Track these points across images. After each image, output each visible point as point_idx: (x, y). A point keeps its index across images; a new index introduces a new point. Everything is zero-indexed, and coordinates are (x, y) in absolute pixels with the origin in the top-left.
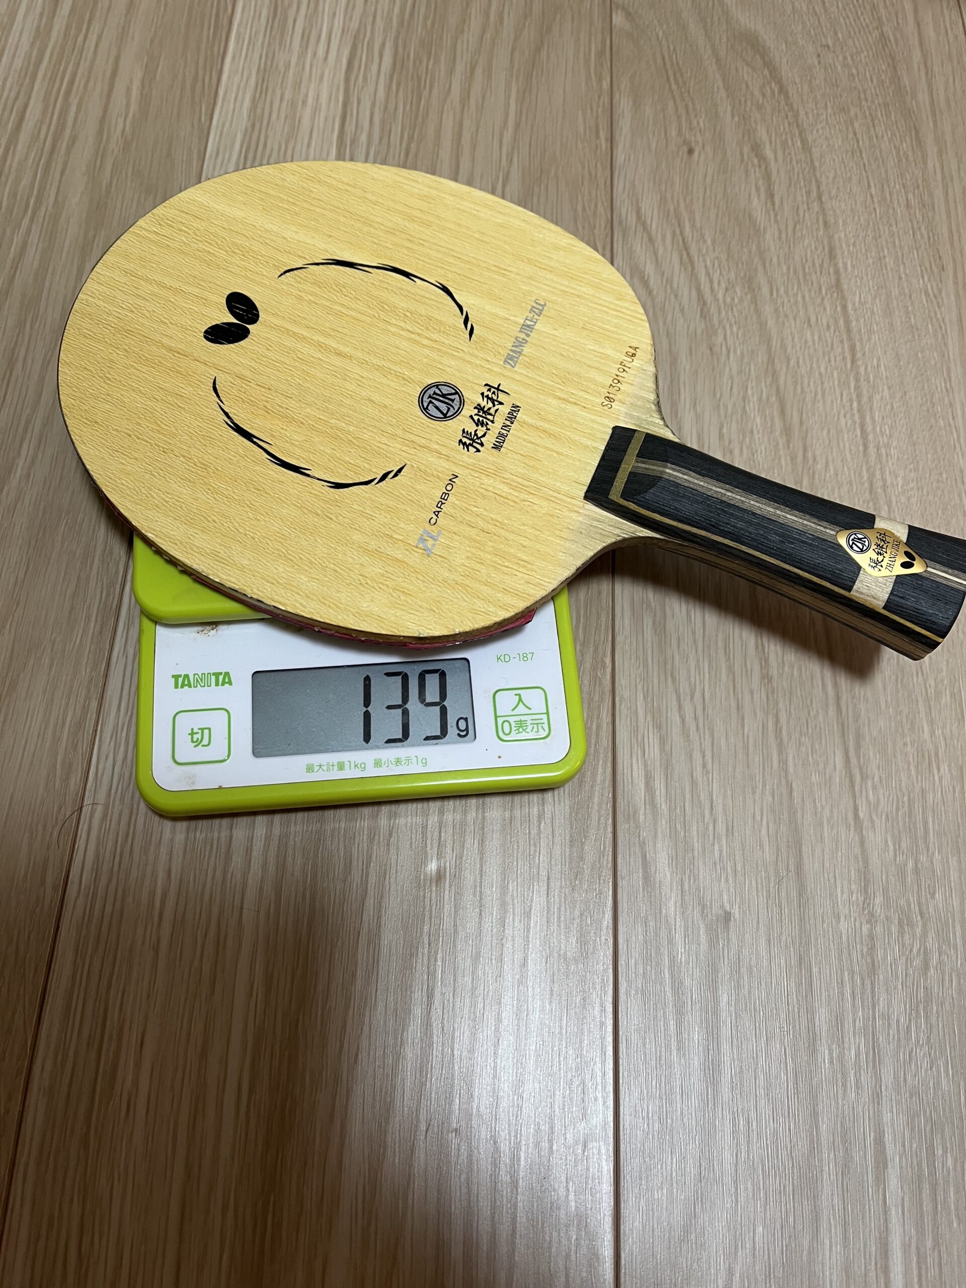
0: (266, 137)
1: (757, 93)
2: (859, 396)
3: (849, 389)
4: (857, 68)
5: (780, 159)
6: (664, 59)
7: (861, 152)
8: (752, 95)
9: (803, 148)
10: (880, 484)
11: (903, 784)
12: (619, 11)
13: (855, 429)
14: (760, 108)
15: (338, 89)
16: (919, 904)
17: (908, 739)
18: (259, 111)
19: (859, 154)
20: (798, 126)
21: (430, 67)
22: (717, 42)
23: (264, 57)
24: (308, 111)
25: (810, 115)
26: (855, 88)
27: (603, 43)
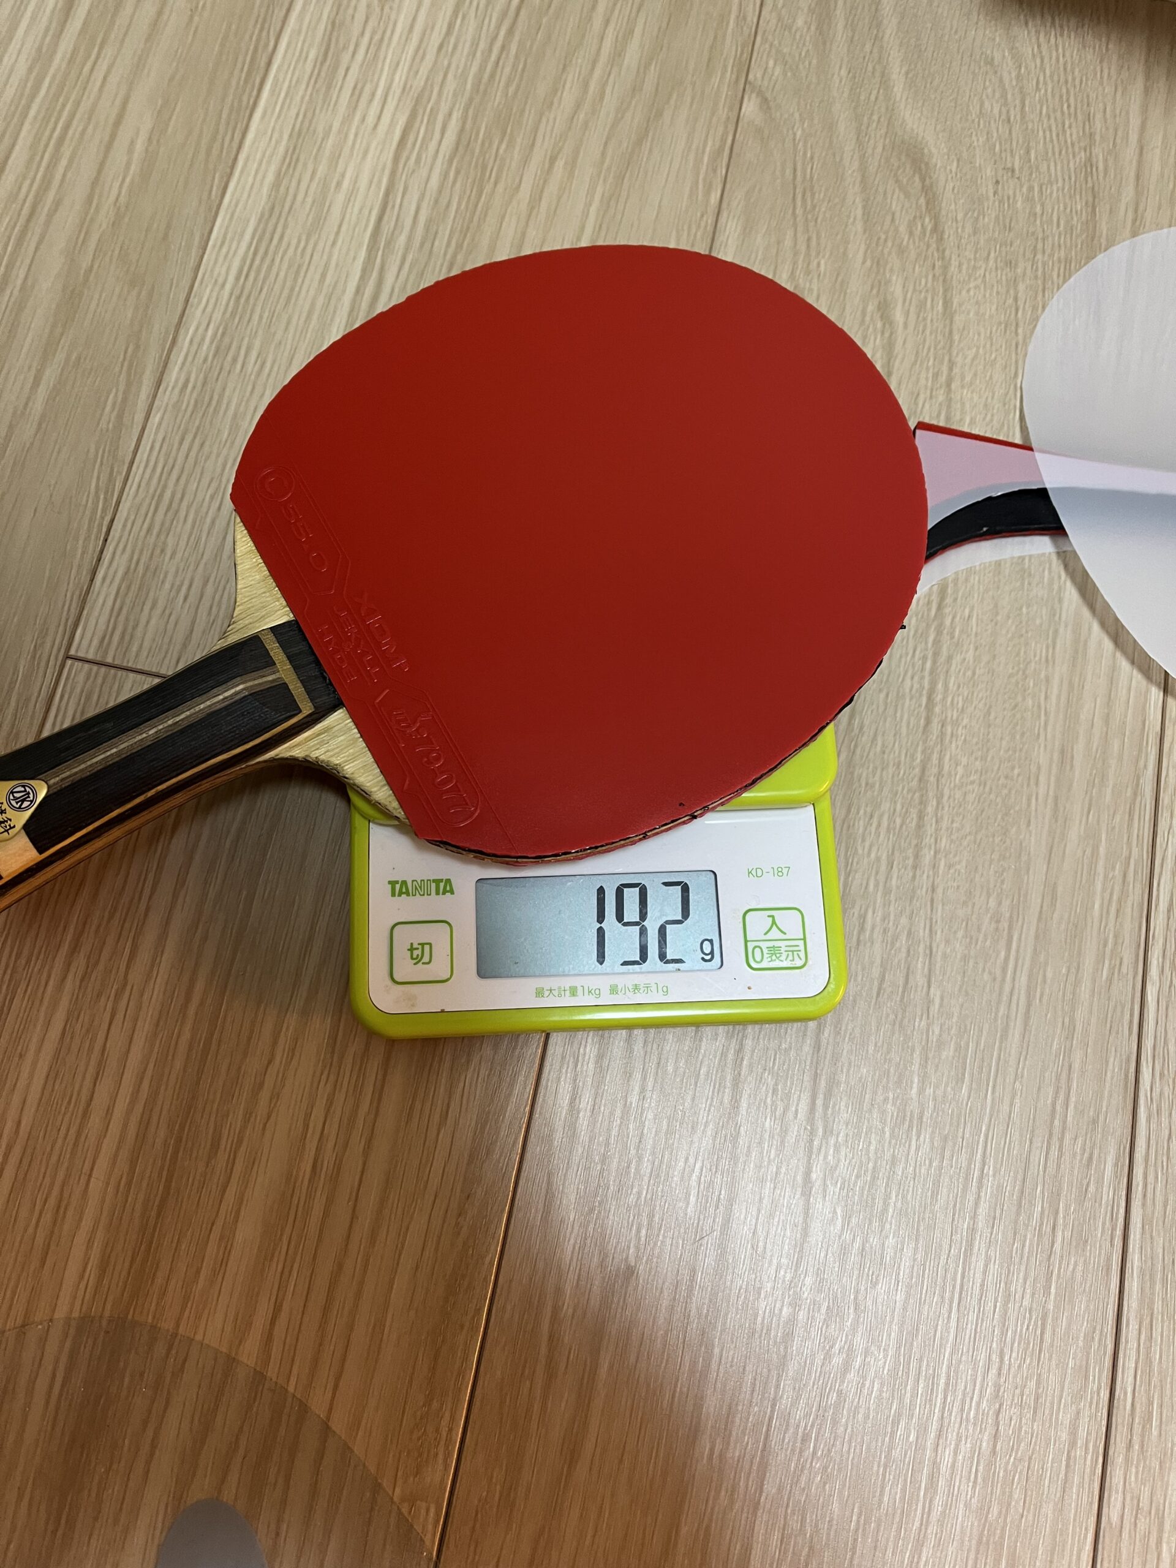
0: (285, 227)
1: (902, 229)
2: (936, 654)
3: (926, 643)
4: (1043, 205)
5: (911, 327)
6: (795, 170)
7: (1017, 325)
8: (896, 230)
9: (944, 314)
10: (935, 770)
11: (872, 1148)
12: (754, 95)
13: (921, 695)
14: (901, 251)
15: (383, 169)
16: (857, 1292)
17: (891, 1095)
18: (282, 189)
19: (1013, 328)
20: (944, 281)
21: (501, 151)
22: (870, 151)
23: (301, 116)
24: (341, 197)
25: (964, 267)
26: (1033, 233)
27: (723, 140)
